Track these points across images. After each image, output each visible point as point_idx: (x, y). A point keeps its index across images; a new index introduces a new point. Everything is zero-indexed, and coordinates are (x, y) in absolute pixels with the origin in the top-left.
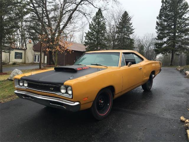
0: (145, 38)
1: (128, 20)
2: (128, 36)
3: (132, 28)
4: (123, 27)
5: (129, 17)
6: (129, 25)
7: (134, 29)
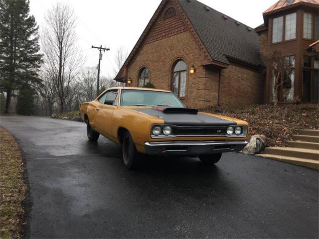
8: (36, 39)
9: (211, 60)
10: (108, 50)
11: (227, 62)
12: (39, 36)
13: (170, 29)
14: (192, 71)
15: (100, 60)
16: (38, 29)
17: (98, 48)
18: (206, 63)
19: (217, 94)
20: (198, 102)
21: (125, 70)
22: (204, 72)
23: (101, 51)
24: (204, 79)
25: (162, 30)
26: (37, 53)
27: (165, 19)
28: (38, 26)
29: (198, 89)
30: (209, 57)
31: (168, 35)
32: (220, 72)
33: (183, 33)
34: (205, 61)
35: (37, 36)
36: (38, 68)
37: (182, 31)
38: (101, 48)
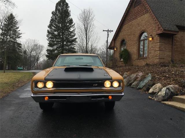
0: (27, 43)
1: (15, 23)
2: (15, 39)
3: (19, 32)
4: (10, 30)
5: (15, 20)
6: (16, 28)
7: (21, 34)
8: (74, 30)
9: (163, 30)
10: (112, 31)
11: (177, 30)
12: (75, 28)
13: (138, 13)
14: (150, 39)
15: (108, 37)
16: (75, 25)
17: (107, 31)
18: (160, 32)
19: (170, 54)
20: (155, 60)
21: (113, 42)
22: (158, 38)
23: (108, 32)
24: (159, 43)
25: (133, 14)
26: (74, 38)
27: (135, 7)
28: (75, 23)
29: (155, 51)
30: (161, 28)
31: (136, 17)
32: (173, 37)
33: (145, 14)
34: (159, 31)
35: (74, 28)
36: (75, 45)
37: (145, 13)
38: (108, 31)
